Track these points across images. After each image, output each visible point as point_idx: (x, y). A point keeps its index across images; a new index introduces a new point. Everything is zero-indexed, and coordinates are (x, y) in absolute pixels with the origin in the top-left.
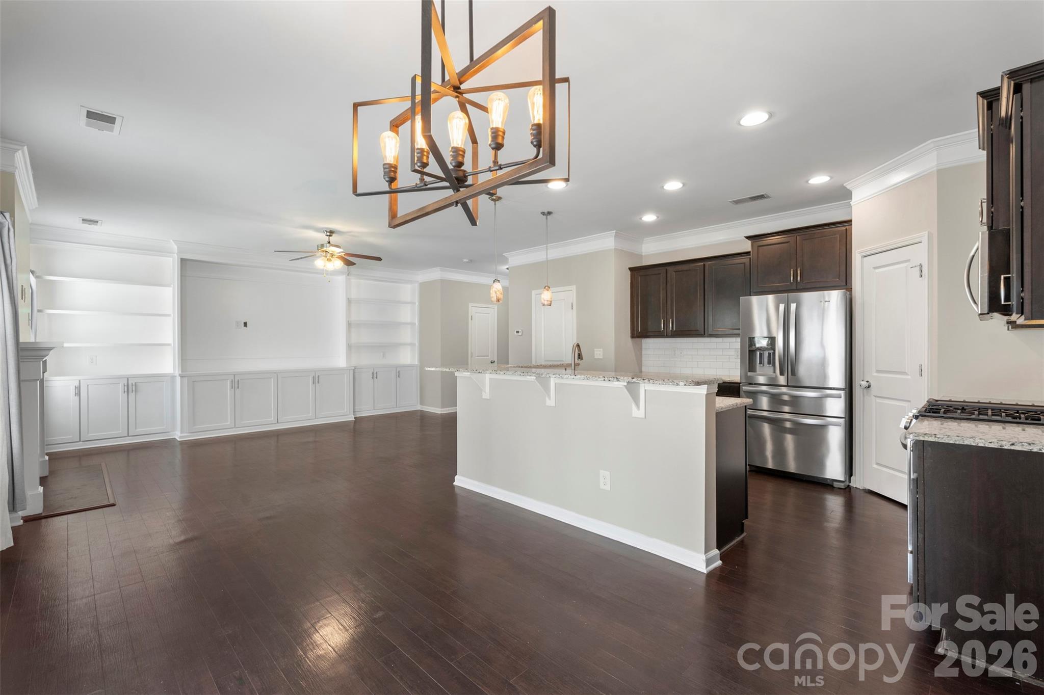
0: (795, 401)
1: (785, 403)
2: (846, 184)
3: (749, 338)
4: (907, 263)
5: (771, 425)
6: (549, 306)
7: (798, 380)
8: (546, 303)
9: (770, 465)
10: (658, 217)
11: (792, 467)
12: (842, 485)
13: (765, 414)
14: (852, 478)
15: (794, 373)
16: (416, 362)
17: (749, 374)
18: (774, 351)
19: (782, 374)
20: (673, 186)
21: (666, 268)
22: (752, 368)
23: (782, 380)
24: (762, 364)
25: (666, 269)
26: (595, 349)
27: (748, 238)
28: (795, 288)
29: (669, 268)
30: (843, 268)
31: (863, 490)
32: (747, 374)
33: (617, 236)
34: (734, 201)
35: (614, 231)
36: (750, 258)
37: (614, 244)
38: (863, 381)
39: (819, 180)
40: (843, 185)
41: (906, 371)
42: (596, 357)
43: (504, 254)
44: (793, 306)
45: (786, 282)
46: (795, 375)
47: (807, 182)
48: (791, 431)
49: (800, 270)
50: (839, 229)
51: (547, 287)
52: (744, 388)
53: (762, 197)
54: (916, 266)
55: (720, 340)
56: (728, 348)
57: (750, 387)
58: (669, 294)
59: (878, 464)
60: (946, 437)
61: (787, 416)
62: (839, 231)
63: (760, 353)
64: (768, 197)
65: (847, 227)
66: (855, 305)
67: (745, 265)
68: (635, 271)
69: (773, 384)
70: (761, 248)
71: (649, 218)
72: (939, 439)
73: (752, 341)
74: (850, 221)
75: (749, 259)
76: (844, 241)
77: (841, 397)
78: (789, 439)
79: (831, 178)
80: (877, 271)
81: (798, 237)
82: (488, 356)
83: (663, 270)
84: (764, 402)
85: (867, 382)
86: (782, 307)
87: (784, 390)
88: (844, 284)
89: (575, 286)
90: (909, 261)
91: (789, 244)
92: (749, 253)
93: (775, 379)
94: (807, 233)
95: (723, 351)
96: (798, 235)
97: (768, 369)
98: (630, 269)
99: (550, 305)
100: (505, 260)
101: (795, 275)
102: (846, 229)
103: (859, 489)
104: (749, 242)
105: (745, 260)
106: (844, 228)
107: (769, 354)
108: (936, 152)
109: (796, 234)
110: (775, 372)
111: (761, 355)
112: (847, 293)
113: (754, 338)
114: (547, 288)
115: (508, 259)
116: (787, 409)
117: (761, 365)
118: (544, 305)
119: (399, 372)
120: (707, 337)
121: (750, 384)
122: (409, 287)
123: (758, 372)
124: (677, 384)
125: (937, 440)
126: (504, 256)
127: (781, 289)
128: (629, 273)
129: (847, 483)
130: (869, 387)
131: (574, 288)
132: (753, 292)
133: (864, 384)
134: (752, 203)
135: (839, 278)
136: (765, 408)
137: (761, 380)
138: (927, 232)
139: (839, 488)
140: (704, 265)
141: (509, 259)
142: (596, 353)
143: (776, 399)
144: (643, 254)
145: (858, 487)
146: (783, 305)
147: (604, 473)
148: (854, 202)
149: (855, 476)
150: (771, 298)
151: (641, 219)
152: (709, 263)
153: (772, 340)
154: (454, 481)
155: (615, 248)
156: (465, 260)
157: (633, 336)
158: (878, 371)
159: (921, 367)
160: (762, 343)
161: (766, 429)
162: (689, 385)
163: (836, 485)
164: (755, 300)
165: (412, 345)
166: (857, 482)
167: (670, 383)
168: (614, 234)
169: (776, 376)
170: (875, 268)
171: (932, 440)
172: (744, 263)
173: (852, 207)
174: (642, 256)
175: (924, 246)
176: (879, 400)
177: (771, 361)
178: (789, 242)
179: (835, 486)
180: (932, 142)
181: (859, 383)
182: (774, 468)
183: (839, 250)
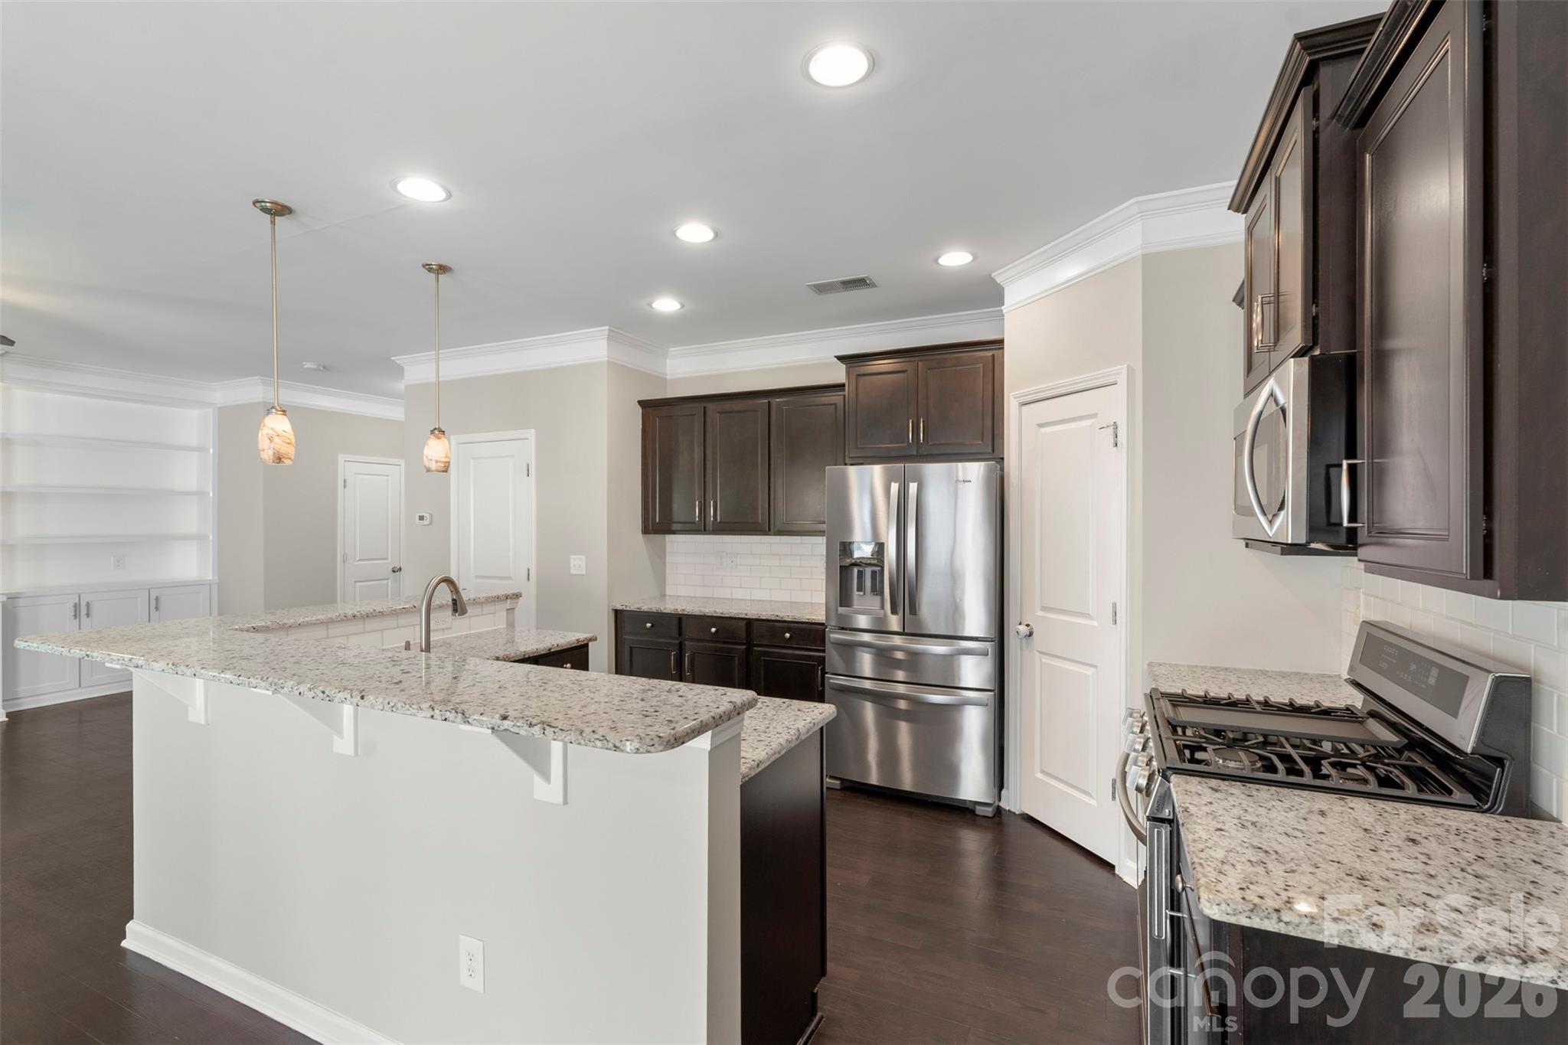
0: (914, 660)
1: (898, 664)
2: (996, 273)
3: (841, 543)
4: (1093, 420)
5: (877, 705)
6: (444, 473)
7: (919, 623)
8: (433, 466)
9: (874, 779)
10: (683, 306)
11: (907, 781)
12: (989, 811)
13: (867, 685)
14: (1004, 792)
15: (914, 609)
16: (210, 576)
17: (841, 610)
18: (882, 568)
19: (894, 611)
20: (695, 233)
21: (706, 404)
22: (845, 599)
23: (894, 622)
24: (861, 591)
25: (705, 408)
26: (572, 557)
27: (841, 358)
28: (915, 453)
29: (711, 407)
30: (989, 423)
31: (1020, 815)
32: (837, 610)
33: (611, 338)
34: (815, 286)
35: (607, 327)
36: (844, 396)
37: (605, 353)
38: (1020, 624)
39: (955, 259)
40: (990, 275)
41: (1091, 613)
42: (573, 572)
43: (393, 358)
44: (913, 487)
45: (902, 443)
46: (915, 614)
47: (936, 260)
48: (907, 716)
49: (923, 422)
50: (982, 354)
51: (436, 432)
52: (833, 636)
53: (860, 283)
54: (1107, 426)
55: (798, 539)
56: (810, 553)
57: (842, 634)
58: (709, 456)
59: (1043, 772)
60: (1307, 921)
61: (901, 689)
62: (983, 357)
63: (858, 571)
64: (872, 285)
65: (995, 352)
66: (1009, 489)
67: (836, 408)
68: (650, 407)
69: (880, 631)
70: (861, 379)
71: (667, 305)
72: (1290, 928)
73: (846, 548)
74: (1001, 342)
75: (842, 397)
76: (991, 375)
77: (988, 655)
78: (904, 729)
79: (975, 258)
80: (1044, 430)
81: (920, 363)
82: (386, 559)
83: (698, 408)
84: (866, 663)
85: (1028, 625)
86: (895, 487)
87: (897, 641)
88: (990, 450)
89: (533, 431)
90: (1094, 416)
91: (905, 374)
92: (843, 385)
93: (882, 620)
94: (932, 357)
95: (801, 559)
96: (921, 361)
97: (873, 602)
98: (640, 402)
99: (446, 471)
100: (398, 372)
101: (915, 429)
102: (993, 355)
103: (1014, 813)
104: (843, 367)
105: (835, 398)
106: (990, 354)
107: (874, 573)
108: (1141, 222)
109: (918, 358)
110: (882, 607)
111: (861, 574)
112: (996, 467)
113: (850, 543)
114: (439, 432)
115: (403, 369)
116: (900, 675)
117: (862, 593)
118: (428, 470)
119: (157, 599)
120: (774, 535)
121: (843, 629)
122: (194, 414)
123: (856, 606)
124: (615, 746)
125: (1282, 929)
126: (393, 361)
127: (893, 454)
128: (640, 410)
129: (996, 804)
130: (1031, 634)
131: (531, 433)
132: (849, 457)
133: (1023, 629)
134: (847, 293)
135: (983, 440)
136: (868, 673)
137: (863, 621)
138: (1126, 365)
139: (984, 817)
140: (769, 402)
141: (406, 368)
142: (572, 563)
143: (883, 656)
144: (668, 377)
145: (1013, 810)
146: (897, 484)
147: (469, 944)
148: (1008, 307)
149: (1008, 789)
150: (877, 471)
151: (650, 305)
152: (778, 400)
153: (880, 548)
154: (124, 937)
155: (608, 361)
156: (308, 365)
157: (646, 530)
158: (1044, 609)
159: (1116, 609)
160: (863, 550)
161: (869, 711)
162: (649, 752)
163: (980, 810)
164: (853, 472)
165: (200, 538)
166: (1013, 802)
167: (599, 743)
168: (607, 333)
169: (885, 615)
170: (1041, 426)
171: (1270, 929)
172: (835, 404)
173: (1003, 316)
174: (666, 380)
175: (1121, 389)
176: (1045, 660)
177: (877, 590)
178: (906, 371)
179: (977, 813)
180: (1137, 202)
181: (1015, 629)
182: (882, 785)
183: (983, 391)
